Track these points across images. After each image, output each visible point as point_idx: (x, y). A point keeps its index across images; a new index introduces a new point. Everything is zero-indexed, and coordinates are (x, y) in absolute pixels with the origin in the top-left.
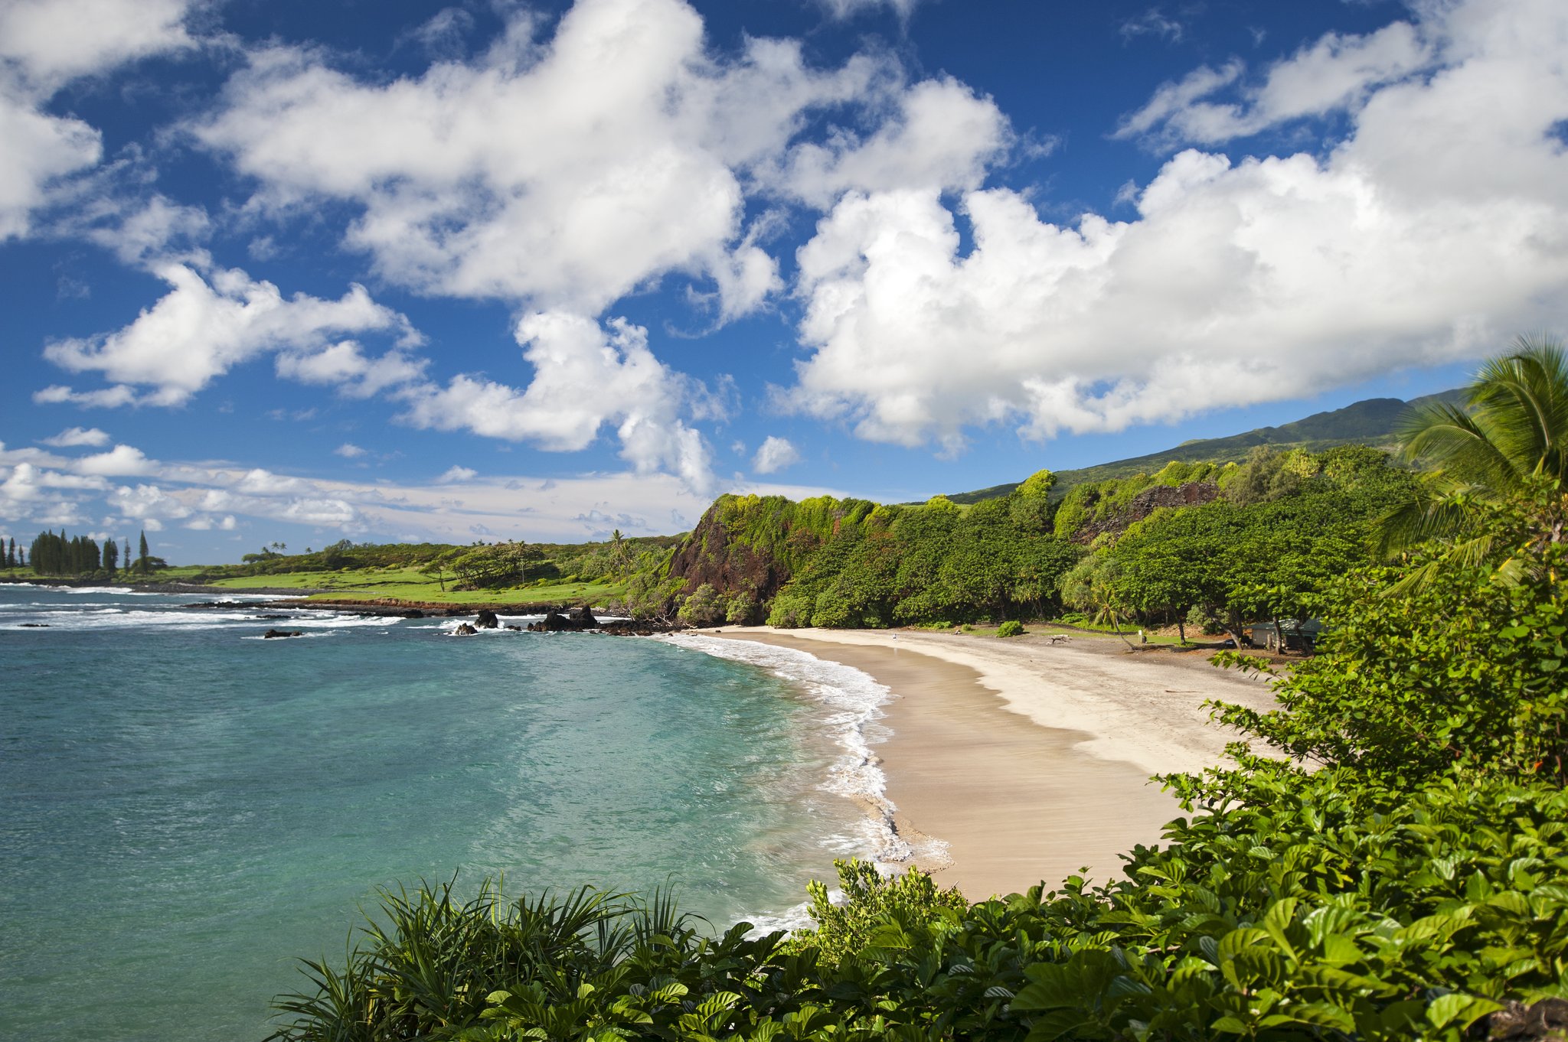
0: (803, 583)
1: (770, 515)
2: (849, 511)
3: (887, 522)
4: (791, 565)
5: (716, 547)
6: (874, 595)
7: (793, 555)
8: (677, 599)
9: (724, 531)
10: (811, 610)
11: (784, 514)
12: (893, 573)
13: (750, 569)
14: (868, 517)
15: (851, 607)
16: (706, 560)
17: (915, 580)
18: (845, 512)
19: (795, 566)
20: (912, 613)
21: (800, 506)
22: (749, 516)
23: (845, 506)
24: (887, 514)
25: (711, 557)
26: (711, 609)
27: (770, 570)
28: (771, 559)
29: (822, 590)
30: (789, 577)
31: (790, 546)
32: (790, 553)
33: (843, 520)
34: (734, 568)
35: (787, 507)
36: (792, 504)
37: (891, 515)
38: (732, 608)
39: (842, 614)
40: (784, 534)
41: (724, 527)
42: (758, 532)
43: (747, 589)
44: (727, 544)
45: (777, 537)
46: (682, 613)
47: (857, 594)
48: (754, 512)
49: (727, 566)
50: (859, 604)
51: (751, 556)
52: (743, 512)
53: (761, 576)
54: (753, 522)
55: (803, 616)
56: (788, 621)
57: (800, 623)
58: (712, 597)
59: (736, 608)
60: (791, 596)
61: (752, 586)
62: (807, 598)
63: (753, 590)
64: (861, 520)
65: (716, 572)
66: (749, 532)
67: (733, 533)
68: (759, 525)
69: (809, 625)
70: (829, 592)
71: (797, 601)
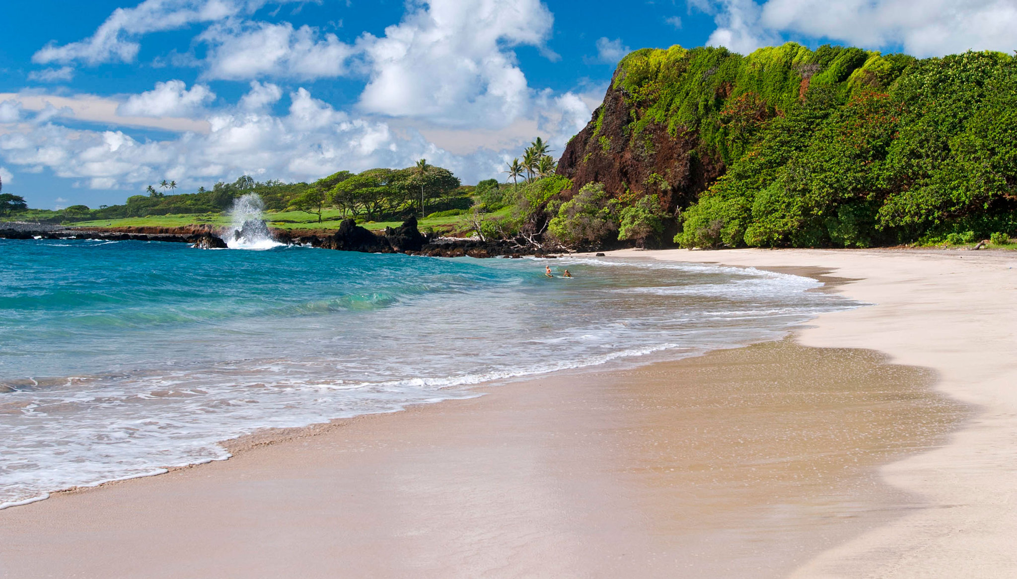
0: (739, 177)
1: (699, 75)
2: (826, 65)
3: (886, 79)
4: (726, 152)
5: (613, 126)
6: (845, 190)
7: (731, 137)
8: (549, 208)
9: (626, 101)
10: (746, 218)
11: (720, 75)
12: (880, 154)
13: (662, 161)
14: (857, 73)
15: (806, 211)
16: (598, 147)
17: (914, 162)
18: (819, 66)
19: (733, 154)
20: (907, 219)
21: (748, 60)
22: (666, 78)
23: (818, 58)
24: (887, 66)
25: (605, 142)
26: (596, 222)
27: (693, 160)
28: (695, 144)
29: (765, 186)
30: (723, 171)
31: (726, 121)
32: (726, 134)
33: (814, 78)
34: (637, 158)
35: (727, 62)
36: (737, 57)
37: (893, 69)
38: (627, 220)
39: (792, 223)
40: (719, 104)
41: (627, 95)
42: (677, 101)
43: (655, 191)
44: (630, 121)
45: (707, 108)
46: (553, 227)
47: (814, 187)
48: (674, 71)
49: (628, 156)
50: (819, 205)
51: (663, 139)
52: (658, 72)
53: (678, 169)
54: (671, 85)
55: (732, 228)
56: (707, 237)
57: (726, 241)
58: (598, 203)
59: (634, 218)
60: (718, 199)
61: (664, 185)
62: (742, 200)
63: (665, 192)
64: (843, 77)
65: (611, 165)
66: (663, 103)
67: (640, 104)
68: (679, 90)
69: (741, 244)
70: (774, 187)
71: (724, 205)
